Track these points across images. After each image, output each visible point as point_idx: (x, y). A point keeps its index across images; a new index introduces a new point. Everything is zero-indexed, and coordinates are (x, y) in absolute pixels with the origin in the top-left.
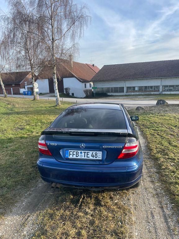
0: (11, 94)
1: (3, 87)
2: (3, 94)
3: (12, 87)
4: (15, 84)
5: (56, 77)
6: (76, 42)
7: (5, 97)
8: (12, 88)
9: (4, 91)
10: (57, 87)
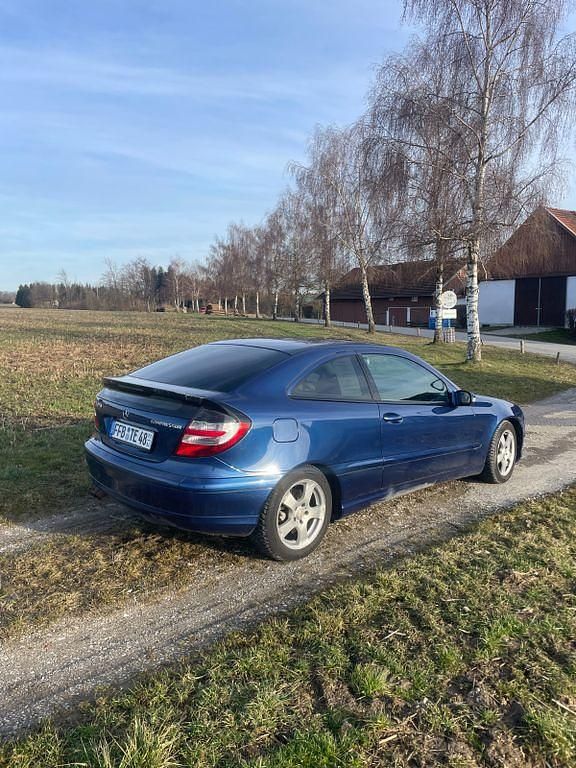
0: (384, 324)
1: (368, 303)
2: (366, 323)
3: (413, 305)
4: (419, 298)
5: (476, 274)
6: (559, 155)
7: (370, 331)
8: (409, 309)
9: (370, 315)
10: (476, 304)
